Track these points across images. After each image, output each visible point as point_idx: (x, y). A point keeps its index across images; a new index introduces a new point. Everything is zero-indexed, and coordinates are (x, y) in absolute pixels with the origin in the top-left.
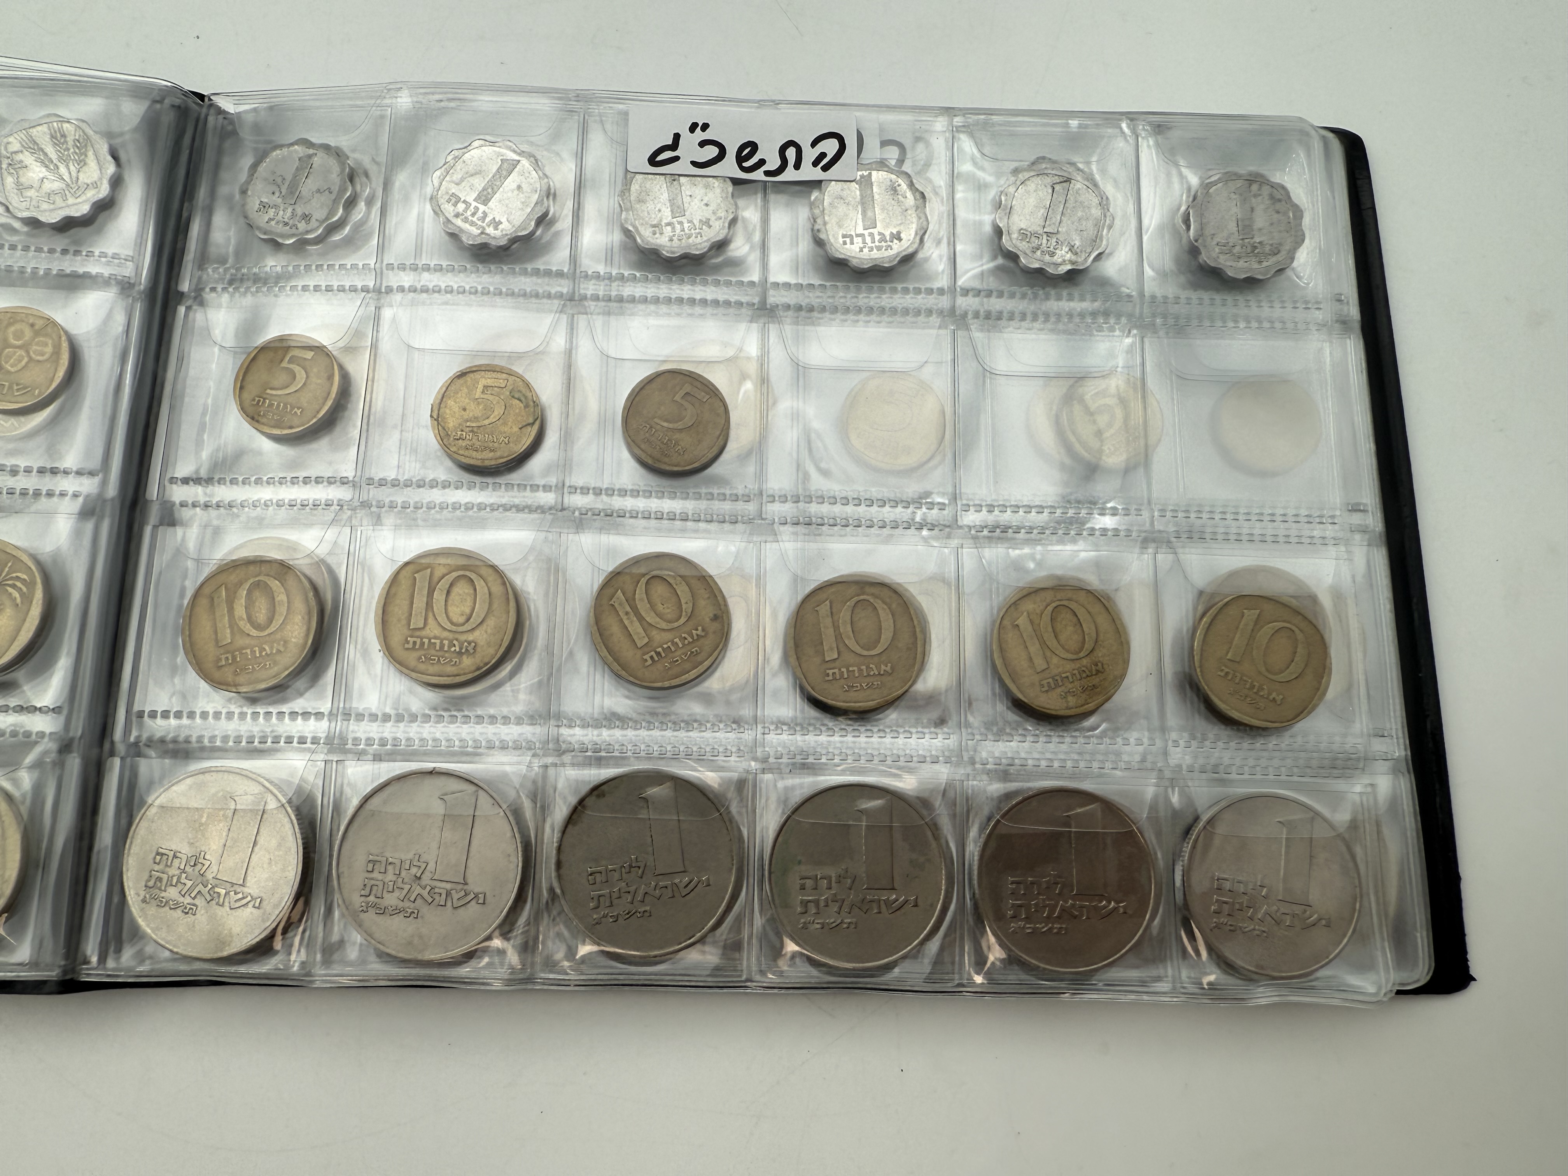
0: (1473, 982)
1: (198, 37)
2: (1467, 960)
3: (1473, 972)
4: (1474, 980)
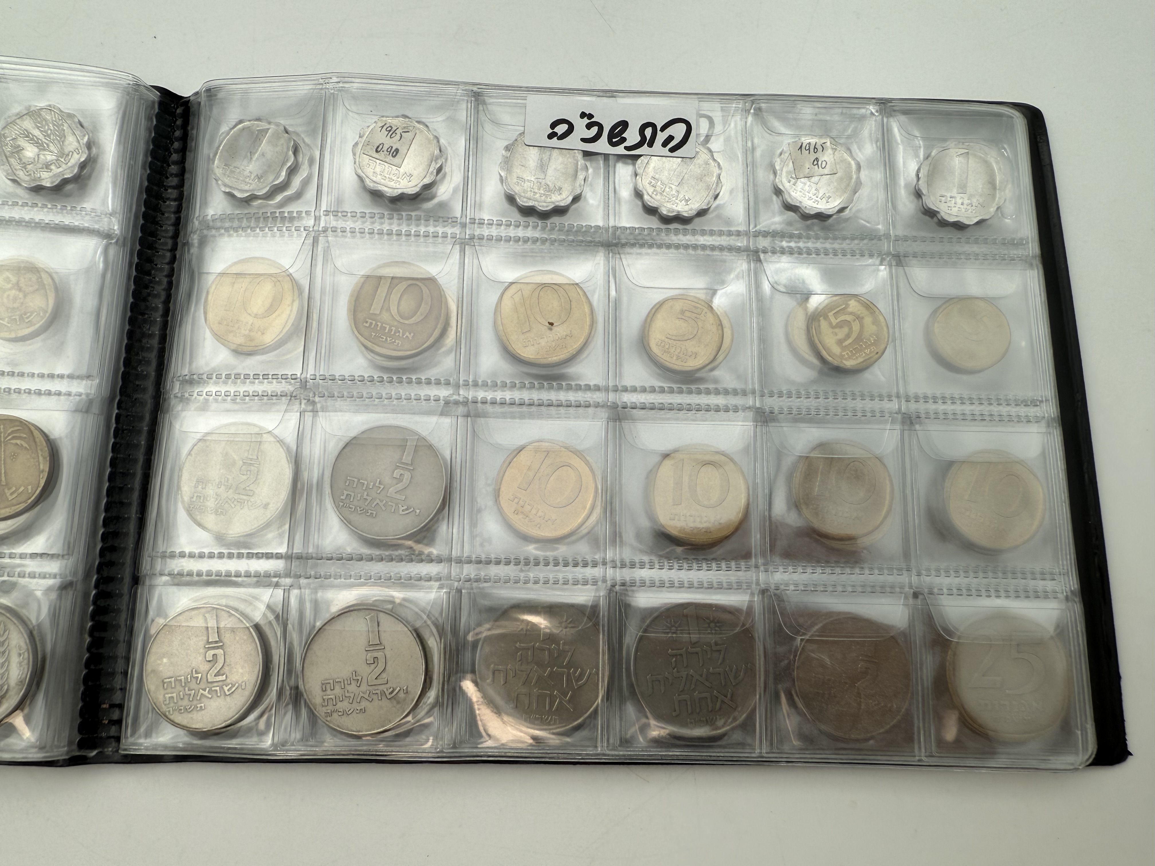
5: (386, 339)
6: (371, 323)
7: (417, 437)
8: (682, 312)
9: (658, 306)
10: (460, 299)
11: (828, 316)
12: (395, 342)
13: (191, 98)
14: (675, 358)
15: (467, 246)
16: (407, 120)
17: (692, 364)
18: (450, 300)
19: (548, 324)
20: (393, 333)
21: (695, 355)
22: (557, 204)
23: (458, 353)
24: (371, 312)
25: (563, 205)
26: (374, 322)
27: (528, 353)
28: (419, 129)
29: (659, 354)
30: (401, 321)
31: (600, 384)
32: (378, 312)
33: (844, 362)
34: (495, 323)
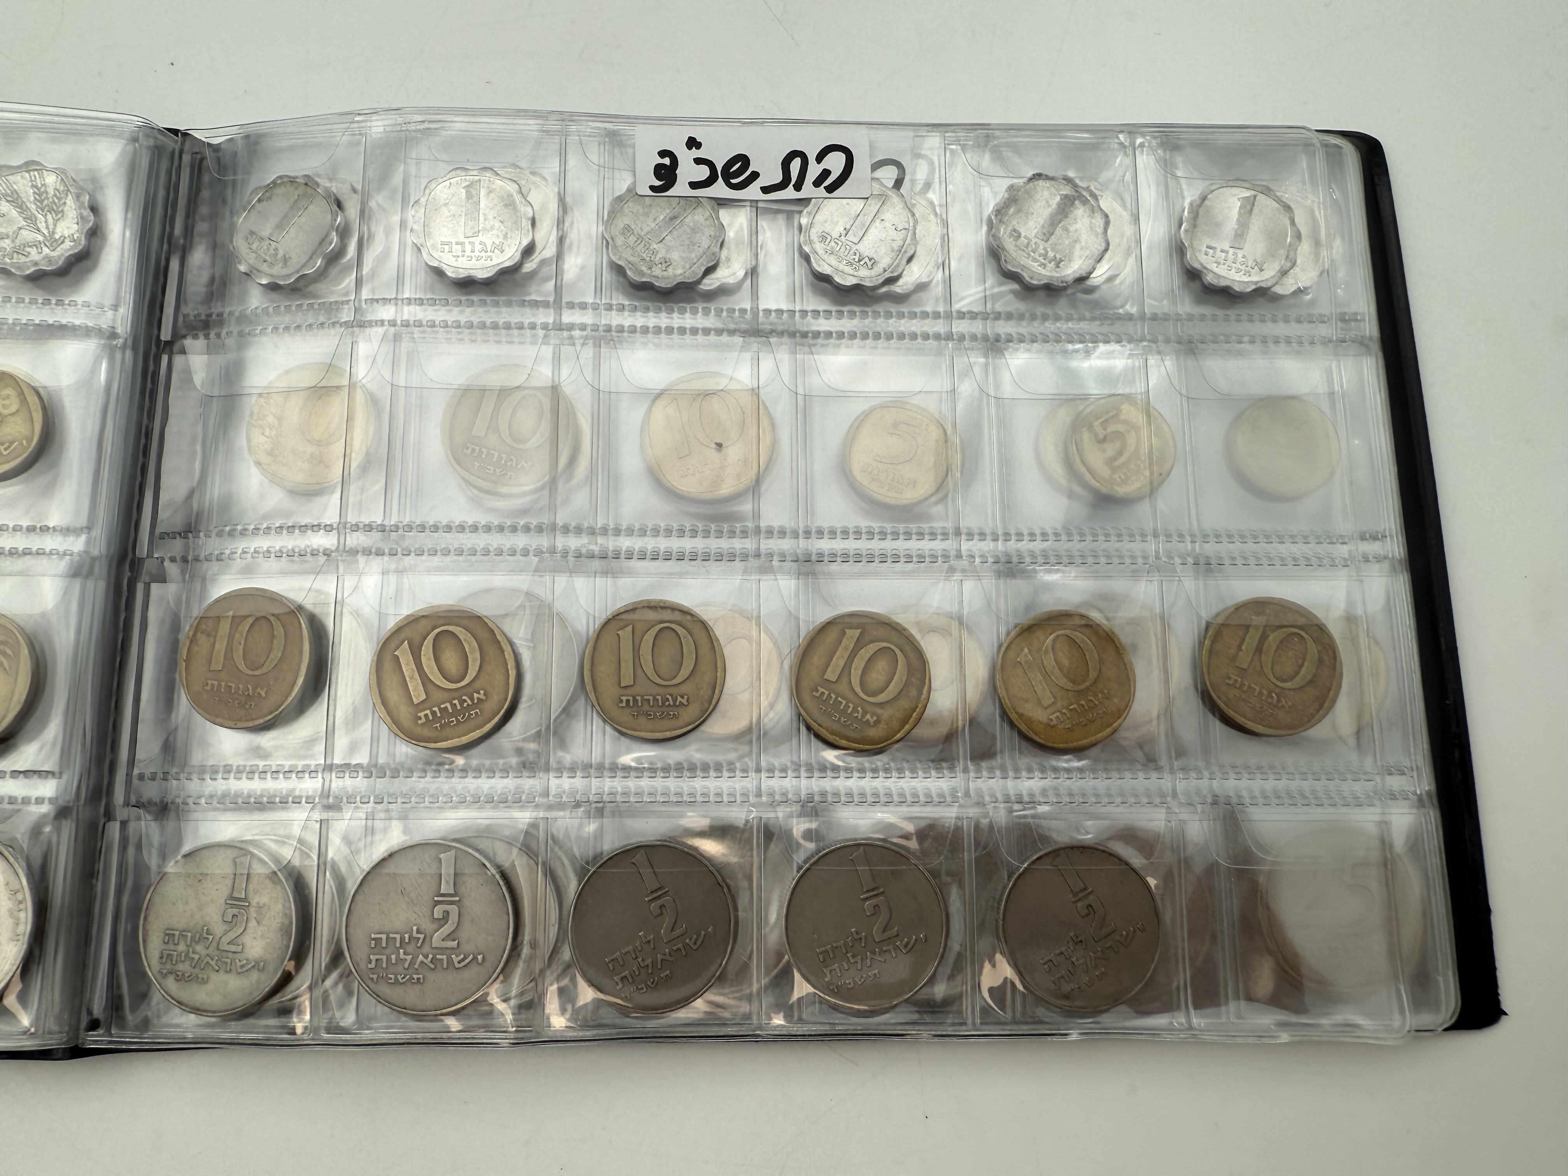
0: (1504, 1017)
1: (172, 64)
2: (1498, 994)
3: (1505, 1006)
4: (1506, 1014)
5: (495, 471)
6: (473, 450)
7: (538, 603)
8: (895, 425)
9: (863, 416)
10: (596, 414)
11: (1093, 426)
12: (506, 474)
13: (222, 146)
14: (886, 488)
15: (602, 342)
16: (518, 170)
17: (908, 496)
18: (580, 416)
19: (715, 446)
20: (503, 462)
21: (914, 484)
22: (724, 281)
23: (594, 487)
24: (473, 434)
25: (732, 282)
26: (477, 448)
27: (690, 485)
28: (534, 183)
29: (865, 483)
30: (515, 445)
31: (787, 526)
32: (483, 435)
33: (1115, 487)
34: (642, 446)
